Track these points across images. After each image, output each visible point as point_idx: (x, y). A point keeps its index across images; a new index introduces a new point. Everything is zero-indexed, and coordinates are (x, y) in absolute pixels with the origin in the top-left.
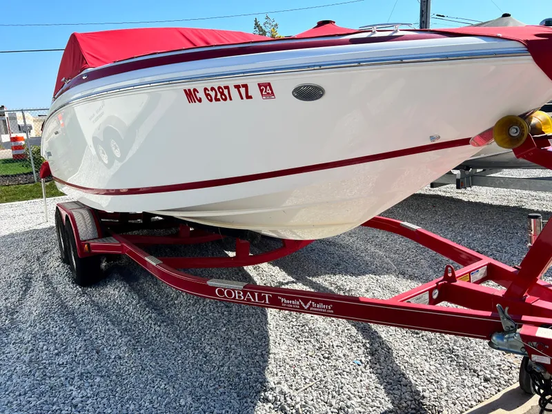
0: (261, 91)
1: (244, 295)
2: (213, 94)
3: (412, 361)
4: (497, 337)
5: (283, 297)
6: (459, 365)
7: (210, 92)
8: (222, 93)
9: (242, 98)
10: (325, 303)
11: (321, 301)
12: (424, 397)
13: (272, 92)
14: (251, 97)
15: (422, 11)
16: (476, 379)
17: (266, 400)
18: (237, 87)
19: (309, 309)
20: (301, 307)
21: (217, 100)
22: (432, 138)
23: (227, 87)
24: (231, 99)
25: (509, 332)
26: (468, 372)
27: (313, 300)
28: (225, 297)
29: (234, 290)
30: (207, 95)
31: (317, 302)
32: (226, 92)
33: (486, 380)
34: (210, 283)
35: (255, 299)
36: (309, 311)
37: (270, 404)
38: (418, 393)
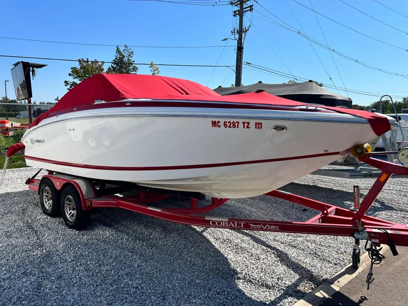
0: (256, 126)
1: (228, 224)
2: (228, 124)
3: (299, 258)
4: (357, 234)
5: (252, 223)
6: (321, 259)
7: (227, 124)
8: (234, 125)
9: (244, 127)
10: (275, 225)
11: (273, 225)
12: (312, 272)
13: (261, 127)
14: (249, 128)
15: (237, 59)
16: (331, 265)
17: (239, 278)
18: (244, 123)
19: (266, 229)
20: (262, 228)
21: (230, 127)
22: (326, 151)
23: (238, 123)
24: (238, 127)
25: (362, 231)
26: (326, 262)
27: (268, 224)
28: (216, 225)
29: (222, 221)
30: (224, 124)
31: (270, 225)
32: (236, 124)
33: (335, 264)
34: (207, 218)
35: (235, 226)
36: (266, 230)
37: (242, 280)
38: (309, 271)
